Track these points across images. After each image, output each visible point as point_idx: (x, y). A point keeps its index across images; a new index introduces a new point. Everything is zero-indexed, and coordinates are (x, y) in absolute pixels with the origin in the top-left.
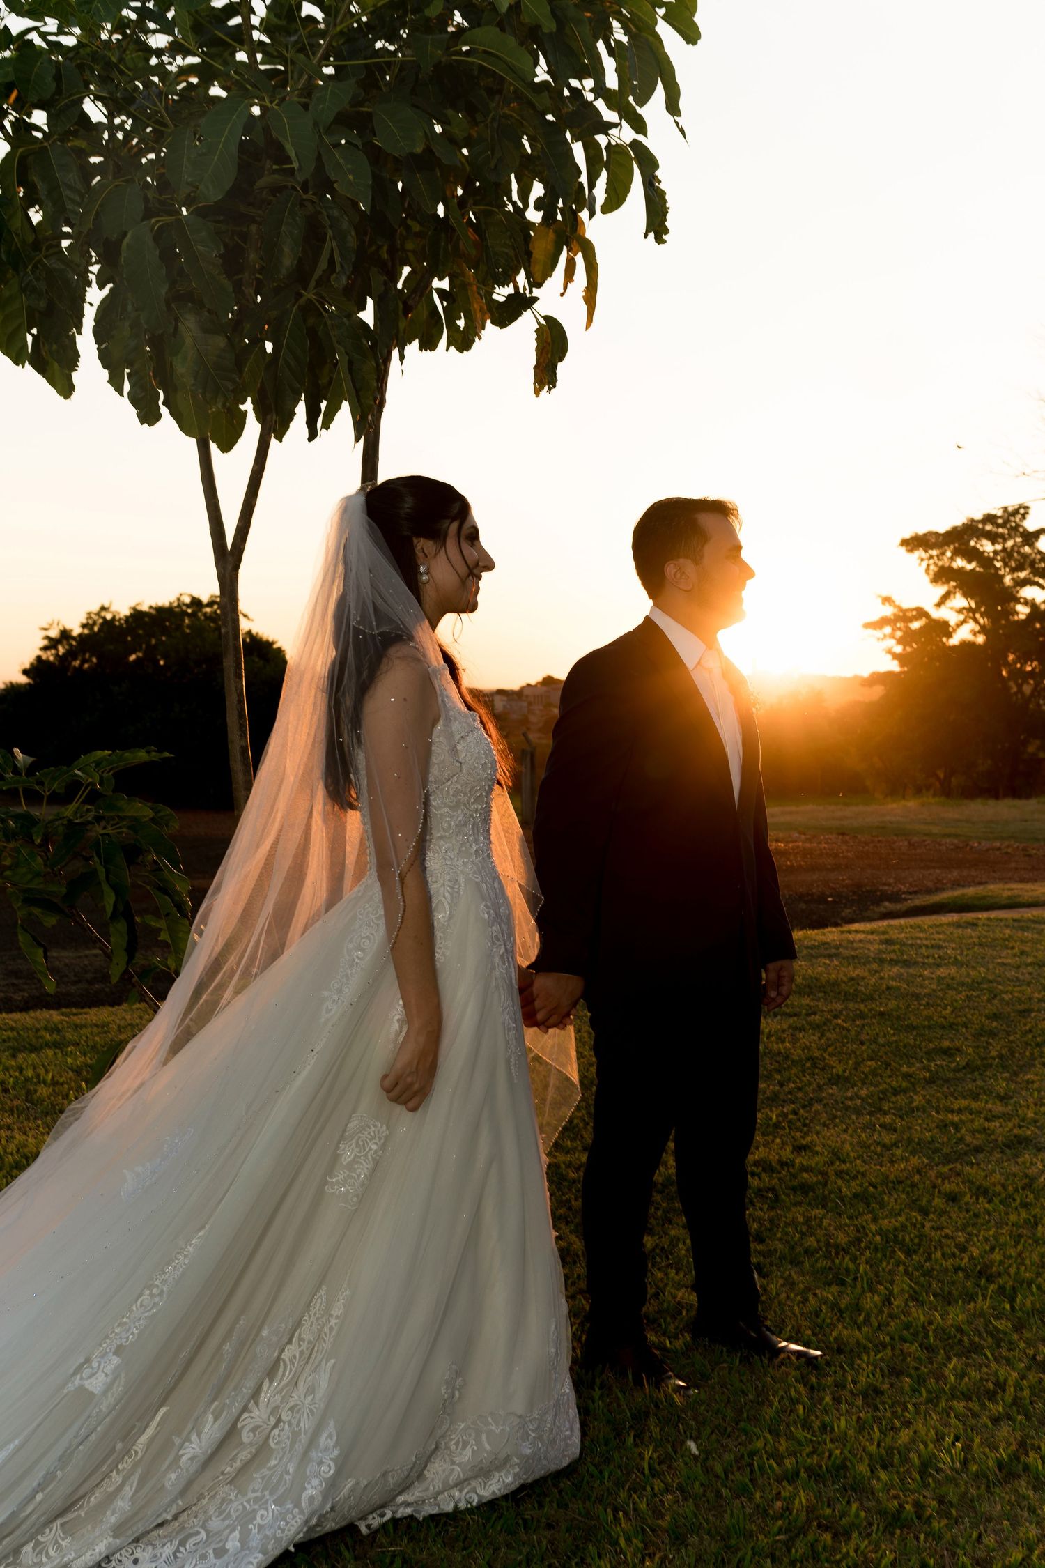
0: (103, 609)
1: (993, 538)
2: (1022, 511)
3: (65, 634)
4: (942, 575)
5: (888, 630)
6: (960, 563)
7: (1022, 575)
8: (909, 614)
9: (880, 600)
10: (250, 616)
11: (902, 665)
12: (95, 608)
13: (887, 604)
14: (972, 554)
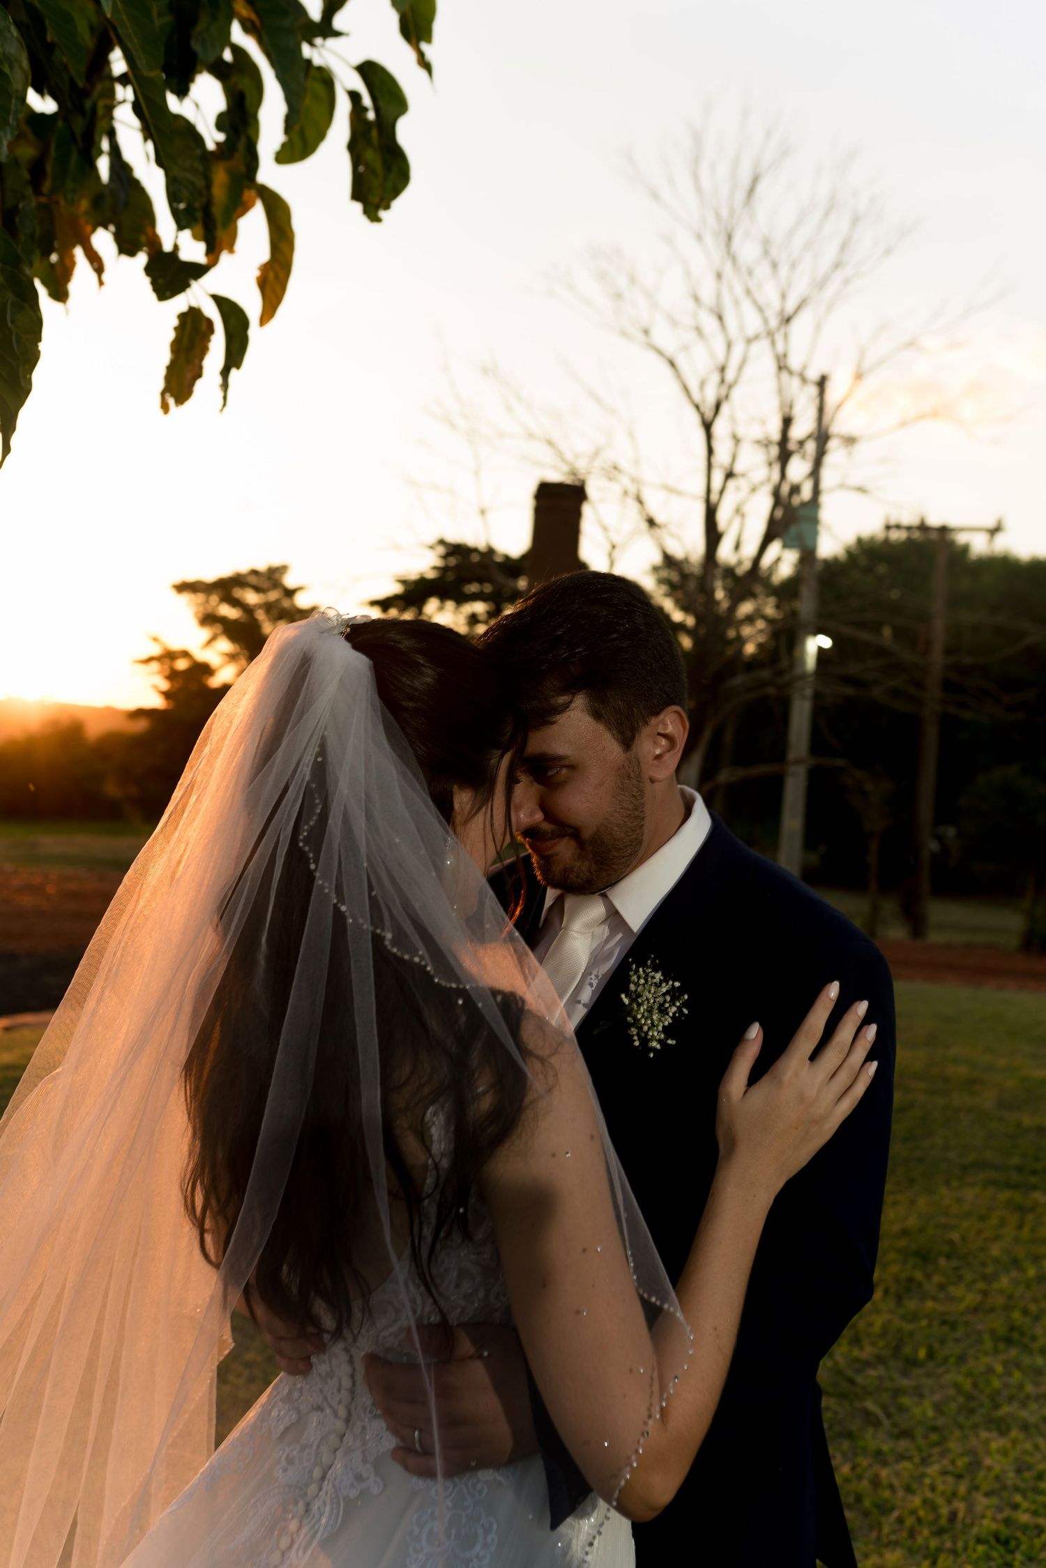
1: (258, 589)
2: (282, 570)
4: (208, 619)
5: (155, 666)
6: (225, 610)
9: (149, 639)
11: (167, 702)
13: (155, 643)
14: (235, 603)
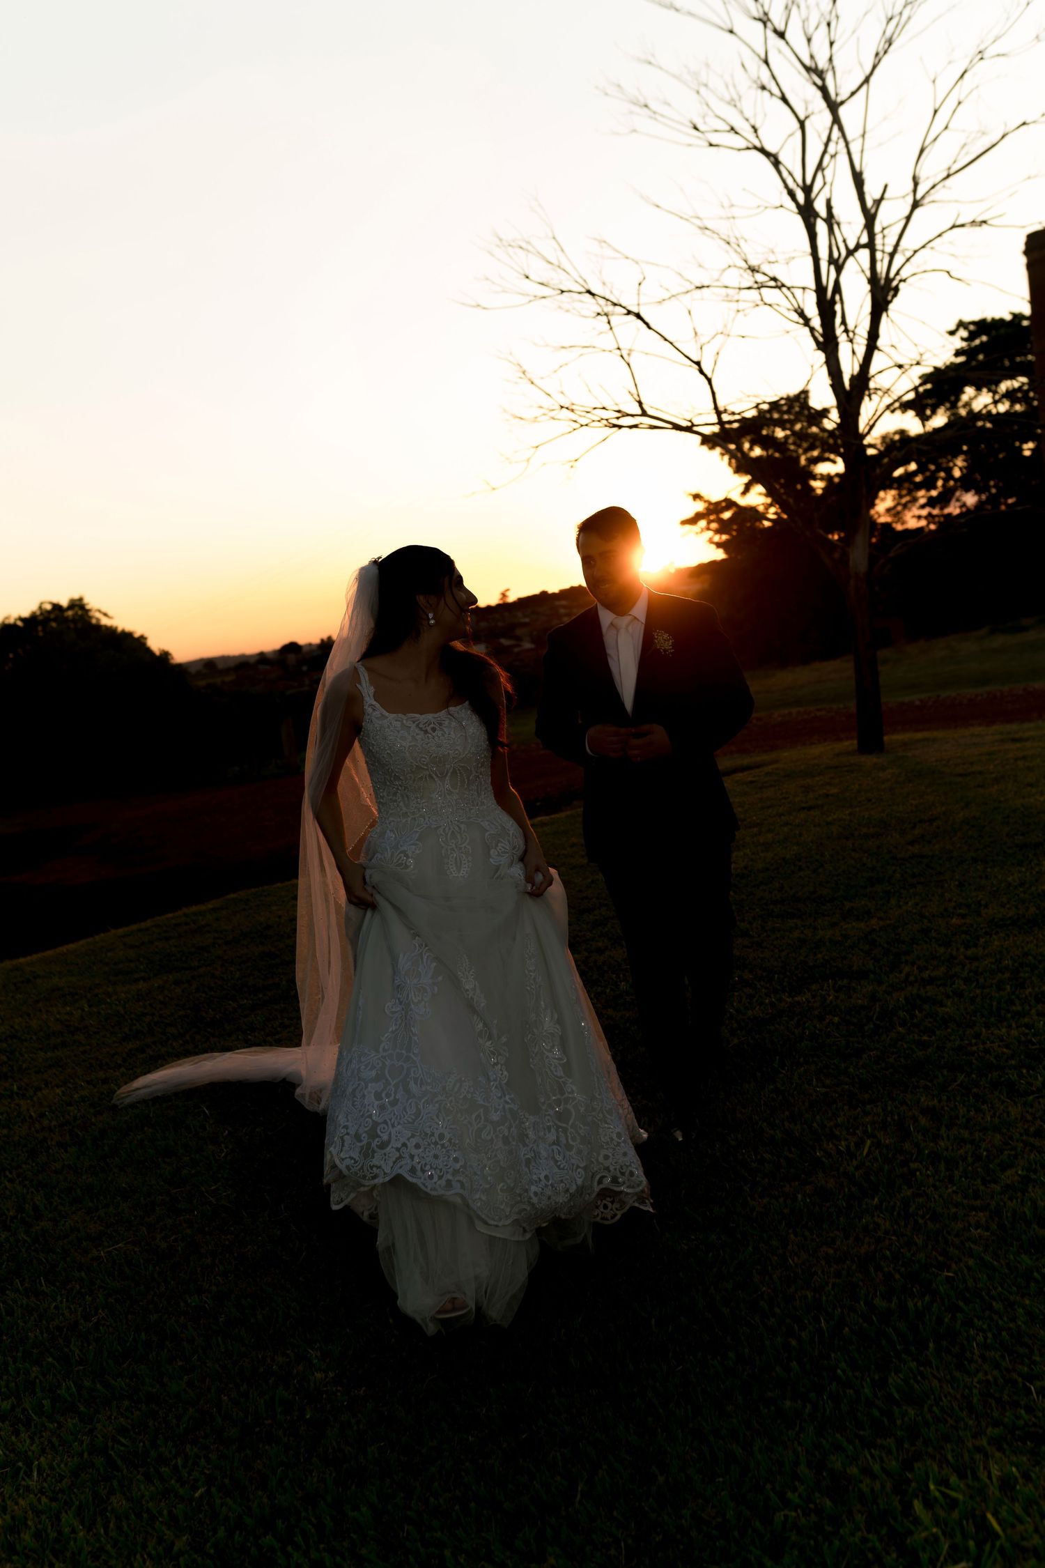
2: (803, 396)
5: (703, 523)
6: (758, 451)
7: (815, 453)
9: (691, 498)
10: (110, 613)
11: (726, 551)
13: (698, 500)
14: (766, 442)
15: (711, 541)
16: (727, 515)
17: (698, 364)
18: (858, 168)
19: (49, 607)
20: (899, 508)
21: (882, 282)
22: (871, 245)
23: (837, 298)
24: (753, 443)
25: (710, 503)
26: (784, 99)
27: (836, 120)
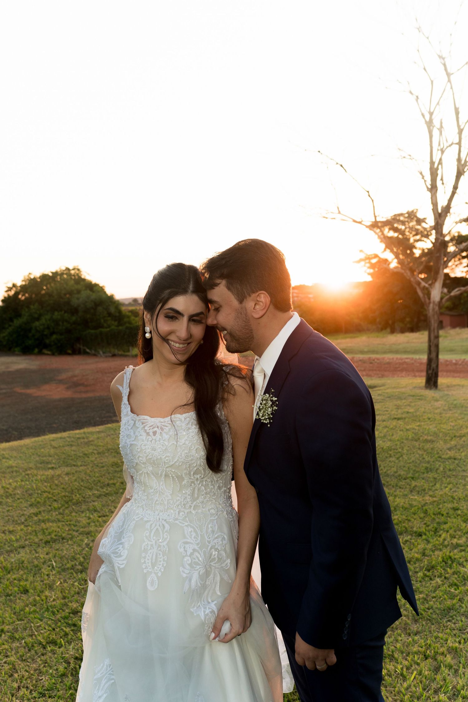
0: (30, 274)
2: (415, 212)
3: (14, 285)
4: (384, 239)
5: (362, 263)
6: (392, 234)
7: (418, 237)
8: (370, 257)
11: (372, 277)
12: (27, 274)
13: (361, 253)
14: (396, 230)
15: (365, 272)
16: (374, 261)
17: (368, 192)
18: (457, 106)
19: (64, 268)
20: (454, 266)
21: (463, 162)
22: (459, 144)
23: (440, 166)
24: (390, 229)
25: (367, 255)
26: (425, 69)
27: (449, 81)
